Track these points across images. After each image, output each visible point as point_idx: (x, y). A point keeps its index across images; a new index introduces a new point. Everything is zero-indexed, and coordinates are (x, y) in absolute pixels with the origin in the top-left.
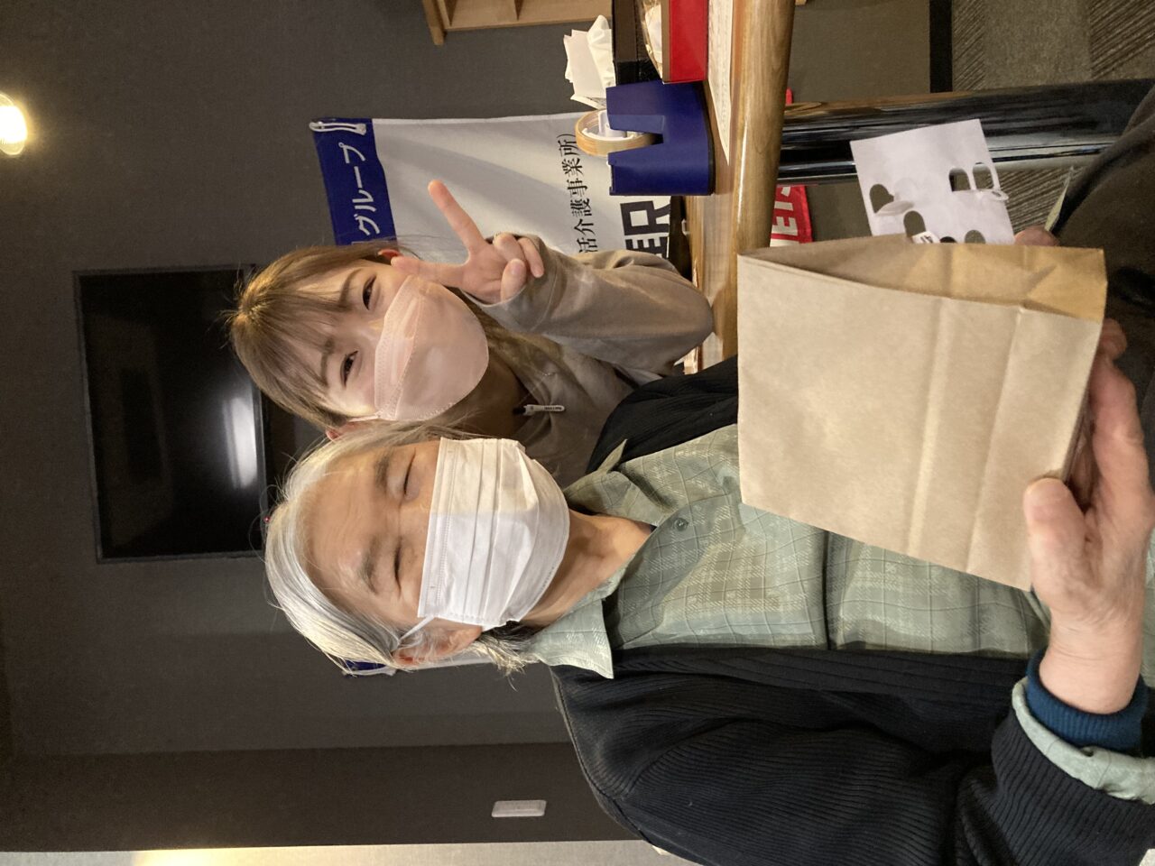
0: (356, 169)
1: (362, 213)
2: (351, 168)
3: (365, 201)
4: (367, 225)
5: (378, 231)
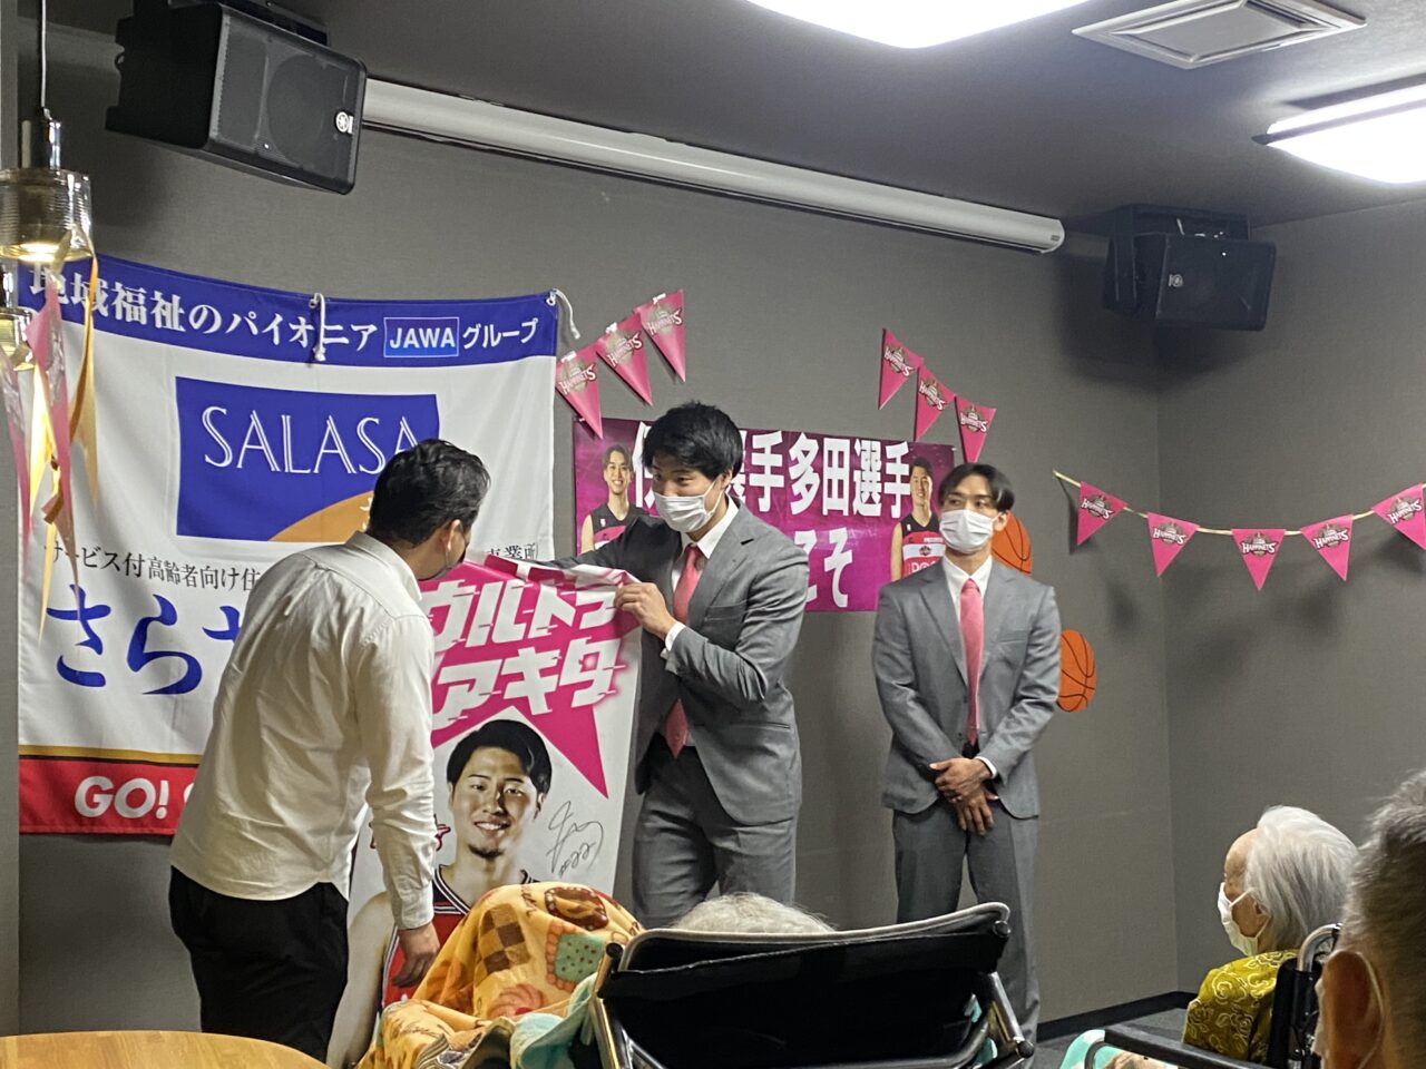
0: (517, 333)
1: (482, 331)
3: (492, 337)
4: (472, 335)
5: (467, 346)
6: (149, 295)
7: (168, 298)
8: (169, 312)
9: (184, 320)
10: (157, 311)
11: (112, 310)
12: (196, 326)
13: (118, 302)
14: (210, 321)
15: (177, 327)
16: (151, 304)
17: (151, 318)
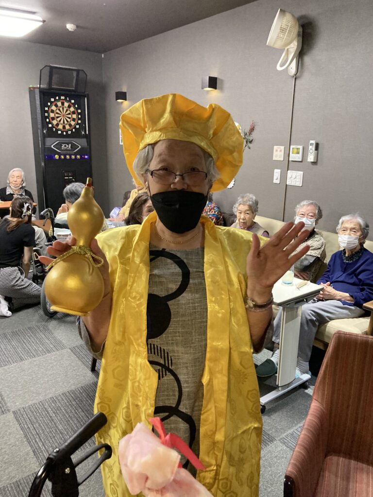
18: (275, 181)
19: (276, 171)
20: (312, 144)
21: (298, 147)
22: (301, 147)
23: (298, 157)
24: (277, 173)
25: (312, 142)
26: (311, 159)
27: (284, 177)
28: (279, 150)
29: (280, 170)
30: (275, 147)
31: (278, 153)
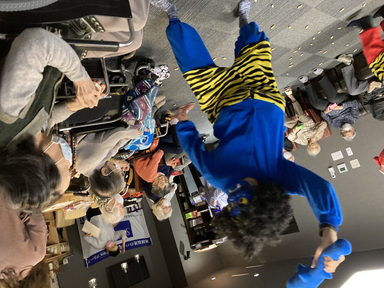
0: (91, 260)
1: (97, 258)
2: (91, 261)
3: (95, 258)
4: (98, 257)
5: (98, 255)
6: (138, 244)
7: (136, 245)
8: (136, 243)
9: (134, 243)
10: (137, 243)
11: (141, 241)
12: (133, 243)
13: (141, 242)
14: (131, 244)
15: (135, 242)
16: (138, 243)
17: (137, 242)
18: (350, 148)
19: (352, 154)
20: (333, 176)
21: (342, 172)
22: (340, 172)
23: (340, 167)
24: (350, 154)
25: (335, 177)
26: (330, 169)
27: (344, 153)
28: (356, 166)
29: (349, 155)
30: (359, 166)
31: (355, 164)
